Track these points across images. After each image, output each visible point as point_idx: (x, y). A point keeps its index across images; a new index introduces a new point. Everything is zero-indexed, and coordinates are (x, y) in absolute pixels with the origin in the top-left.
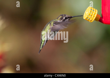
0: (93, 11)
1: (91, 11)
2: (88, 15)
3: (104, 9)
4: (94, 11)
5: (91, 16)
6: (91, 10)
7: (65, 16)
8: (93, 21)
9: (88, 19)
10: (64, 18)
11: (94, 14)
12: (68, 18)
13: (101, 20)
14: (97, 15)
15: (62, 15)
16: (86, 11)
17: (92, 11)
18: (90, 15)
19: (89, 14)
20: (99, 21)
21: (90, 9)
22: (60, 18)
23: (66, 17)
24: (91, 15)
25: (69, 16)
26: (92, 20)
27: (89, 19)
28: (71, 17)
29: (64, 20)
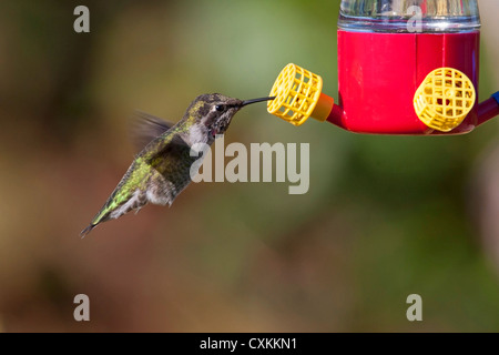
0: (306, 80)
1: (295, 83)
2: (285, 96)
3: (350, 71)
4: (310, 82)
5: (298, 99)
6: (298, 76)
7: (217, 100)
8: (306, 121)
9: (287, 111)
10: (214, 110)
11: (307, 92)
12: (230, 106)
13: (335, 118)
14: (322, 96)
15: (205, 98)
16: (278, 81)
17: (301, 82)
18: (293, 97)
19: (290, 94)
20: (329, 119)
21: (294, 75)
22: (196, 108)
23: (221, 103)
24: (295, 99)
25: (233, 99)
26: (302, 116)
27: (291, 113)
28: (240, 105)
29: (214, 118)
